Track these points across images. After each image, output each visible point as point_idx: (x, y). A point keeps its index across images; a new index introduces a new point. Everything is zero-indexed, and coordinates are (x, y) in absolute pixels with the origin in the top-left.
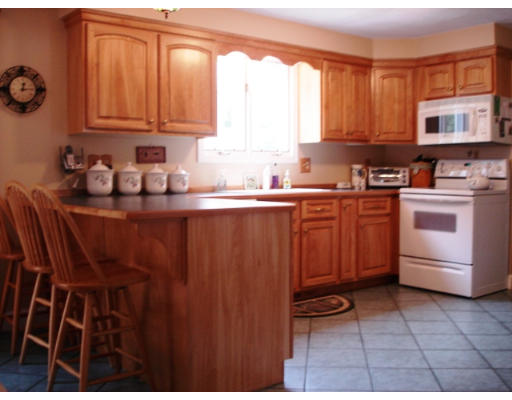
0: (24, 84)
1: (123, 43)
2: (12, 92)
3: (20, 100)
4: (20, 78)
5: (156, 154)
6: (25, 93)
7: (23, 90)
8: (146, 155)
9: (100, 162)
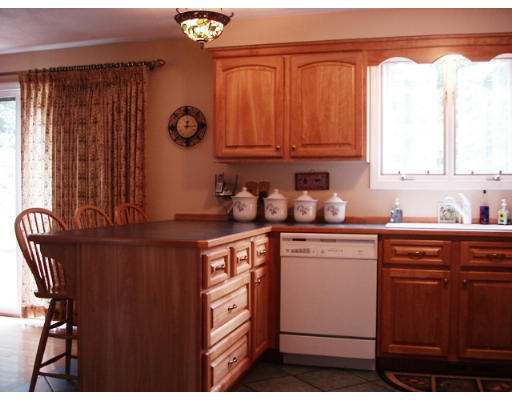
0: (187, 122)
1: (250, 72)
2: (178, 129)
3: (185, 136)
4: (185, 117)
5: (317, 180)
6: (189, 129)
7: (187, 127)
8: (305, 181)
9: (245, 189)
